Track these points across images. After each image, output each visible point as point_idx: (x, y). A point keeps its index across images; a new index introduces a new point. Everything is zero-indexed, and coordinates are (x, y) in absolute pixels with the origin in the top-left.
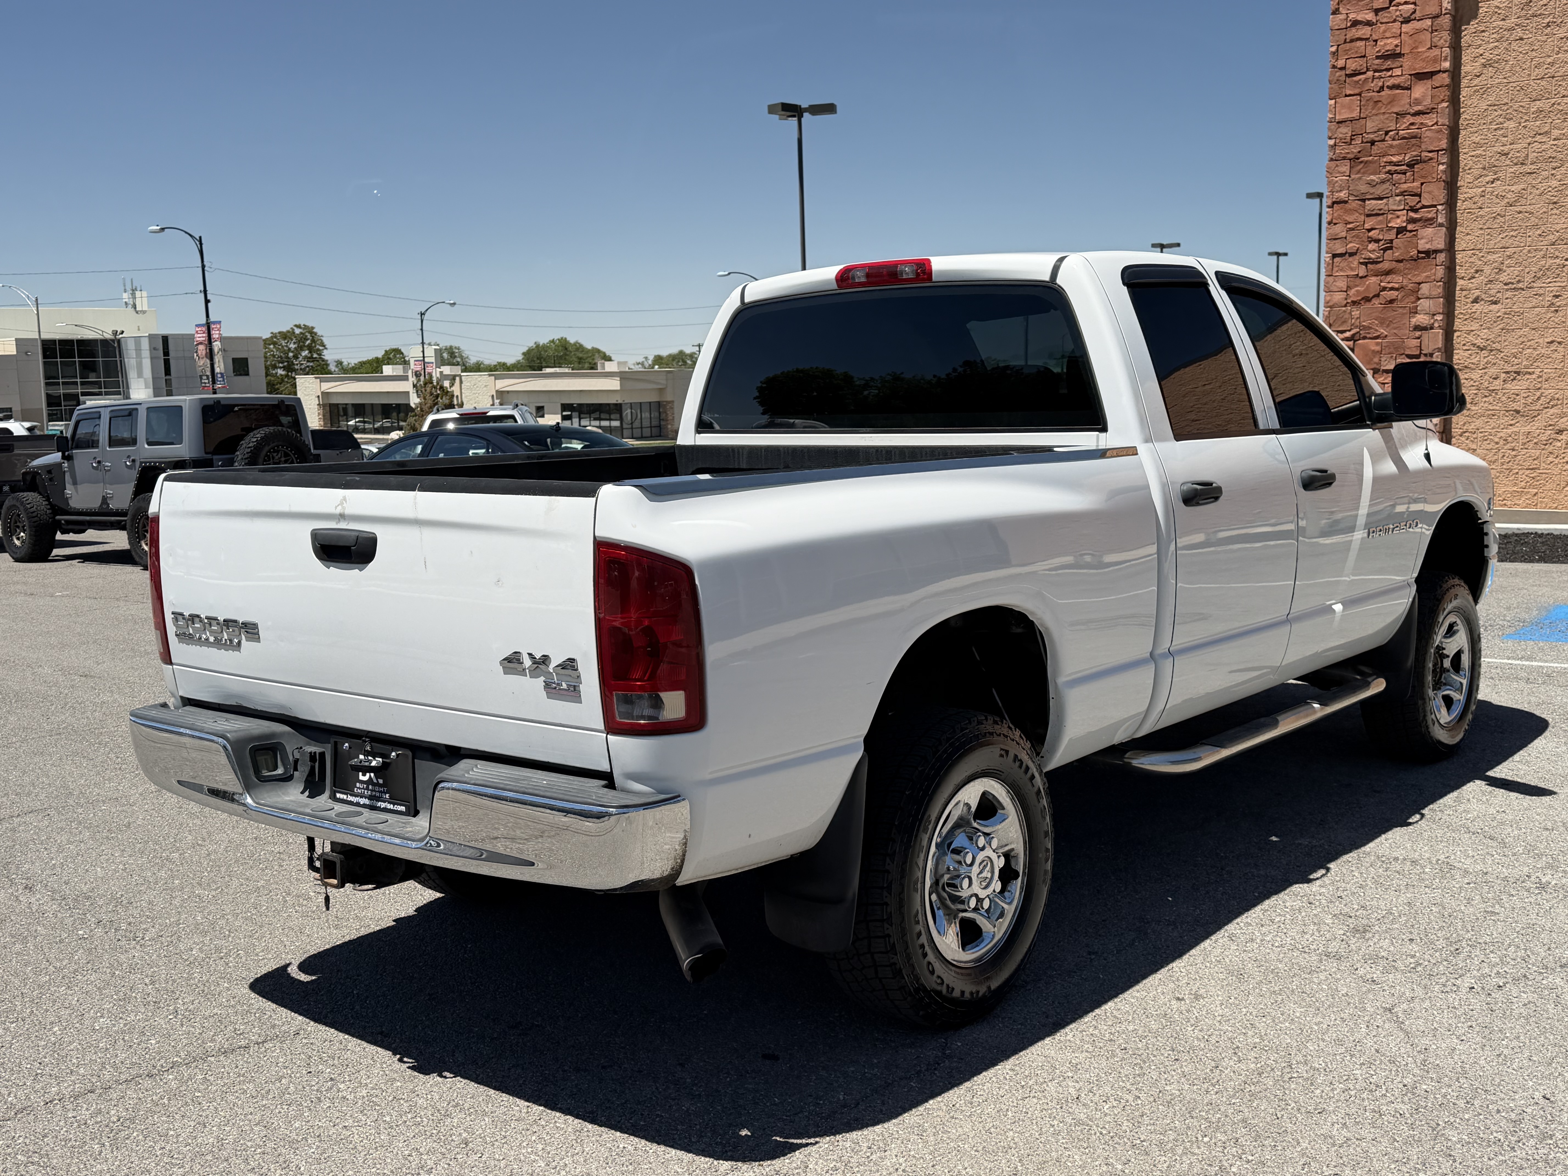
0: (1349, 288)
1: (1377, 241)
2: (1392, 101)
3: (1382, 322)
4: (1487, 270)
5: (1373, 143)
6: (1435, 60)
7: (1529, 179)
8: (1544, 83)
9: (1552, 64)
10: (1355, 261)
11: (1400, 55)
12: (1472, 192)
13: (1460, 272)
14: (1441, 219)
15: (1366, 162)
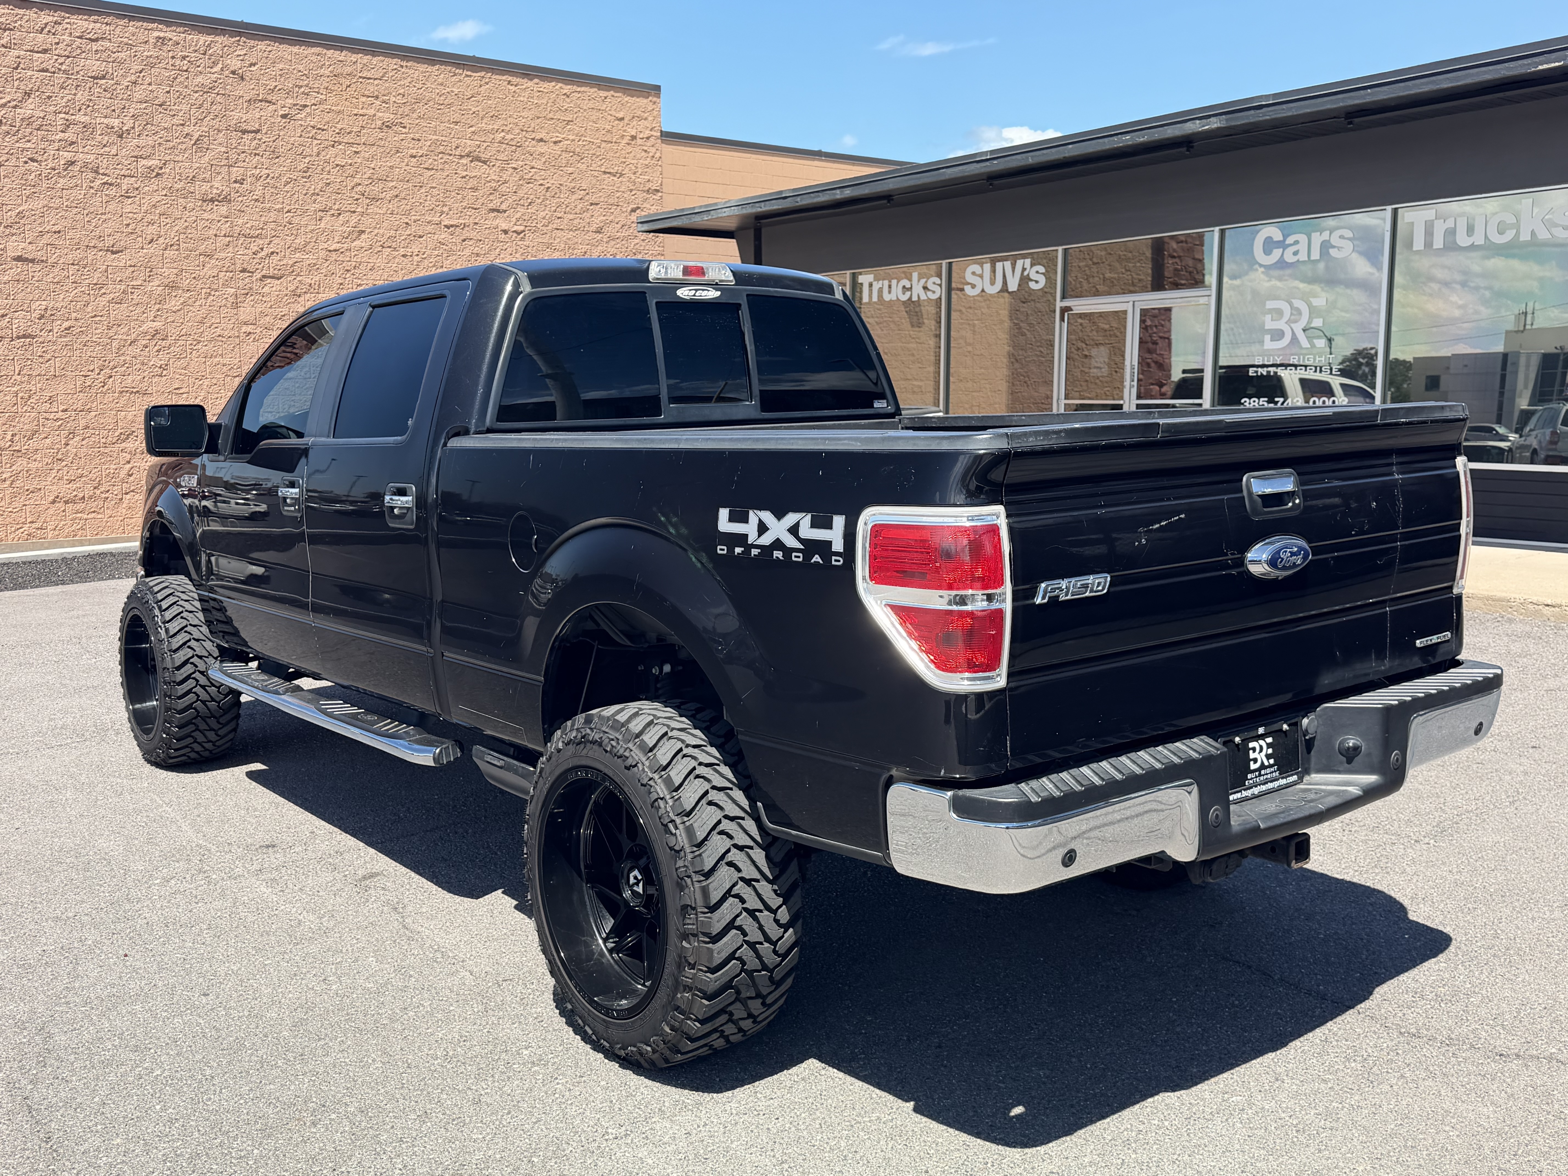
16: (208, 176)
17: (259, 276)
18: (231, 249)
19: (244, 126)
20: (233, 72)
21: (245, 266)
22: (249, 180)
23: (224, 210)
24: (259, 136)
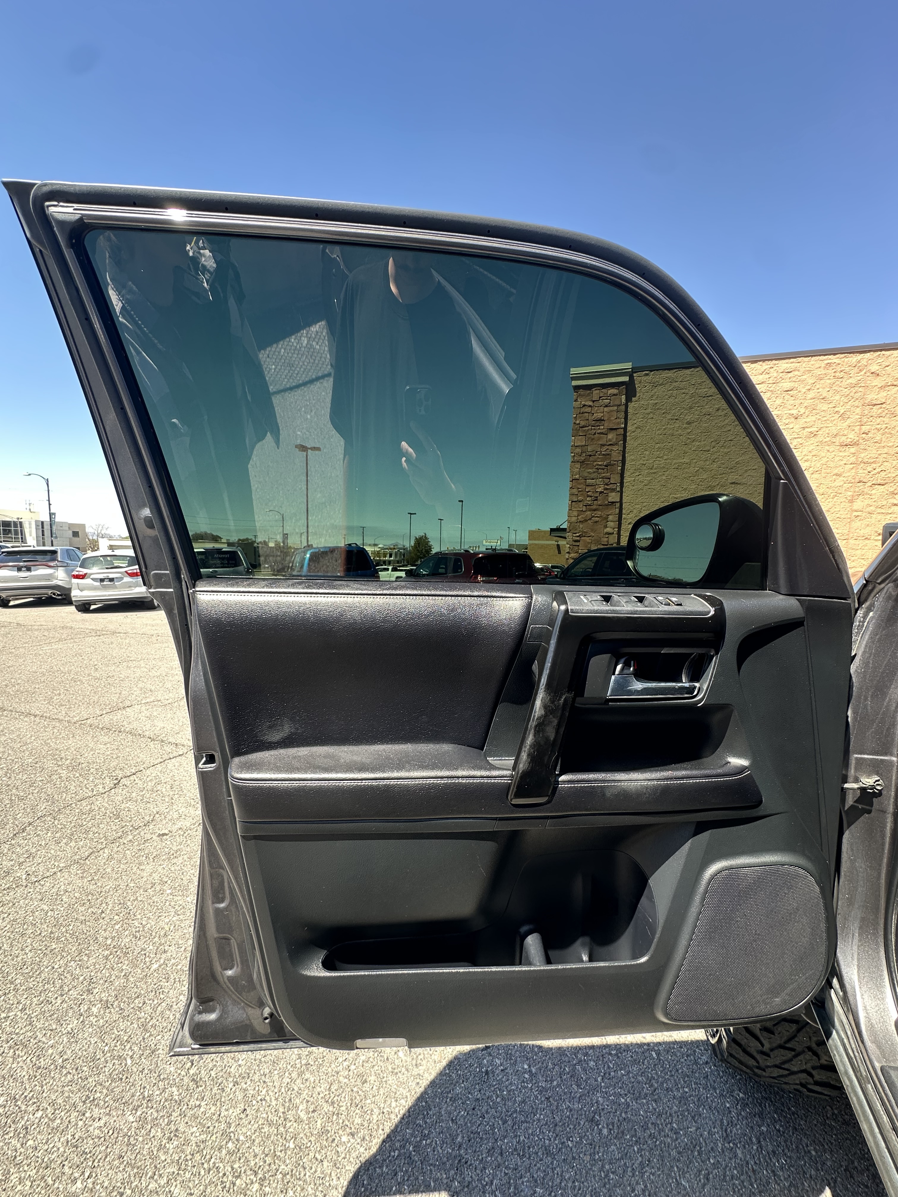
0: (578, 515)
1: (591, 497)
2: (599, 439)
3: (592, 530)
4: (635, 511)
5: (590, 456)
6: (619, 423)
7: (653, 475)
8: (661, 436)
9: (665, 429)
10: (581, 504)
11: (603, 420)
12: (629, 479)
13: (624, 511)
14: (618, 489)
15: (587, 464)
16: (845, 432)
17: (870, 484)
18: (853, 471)
19: (874, 402)
20: (872, 373)
21: (861, 479)
22: (873, 431)
23: (853, 450)
24: (884, 406)
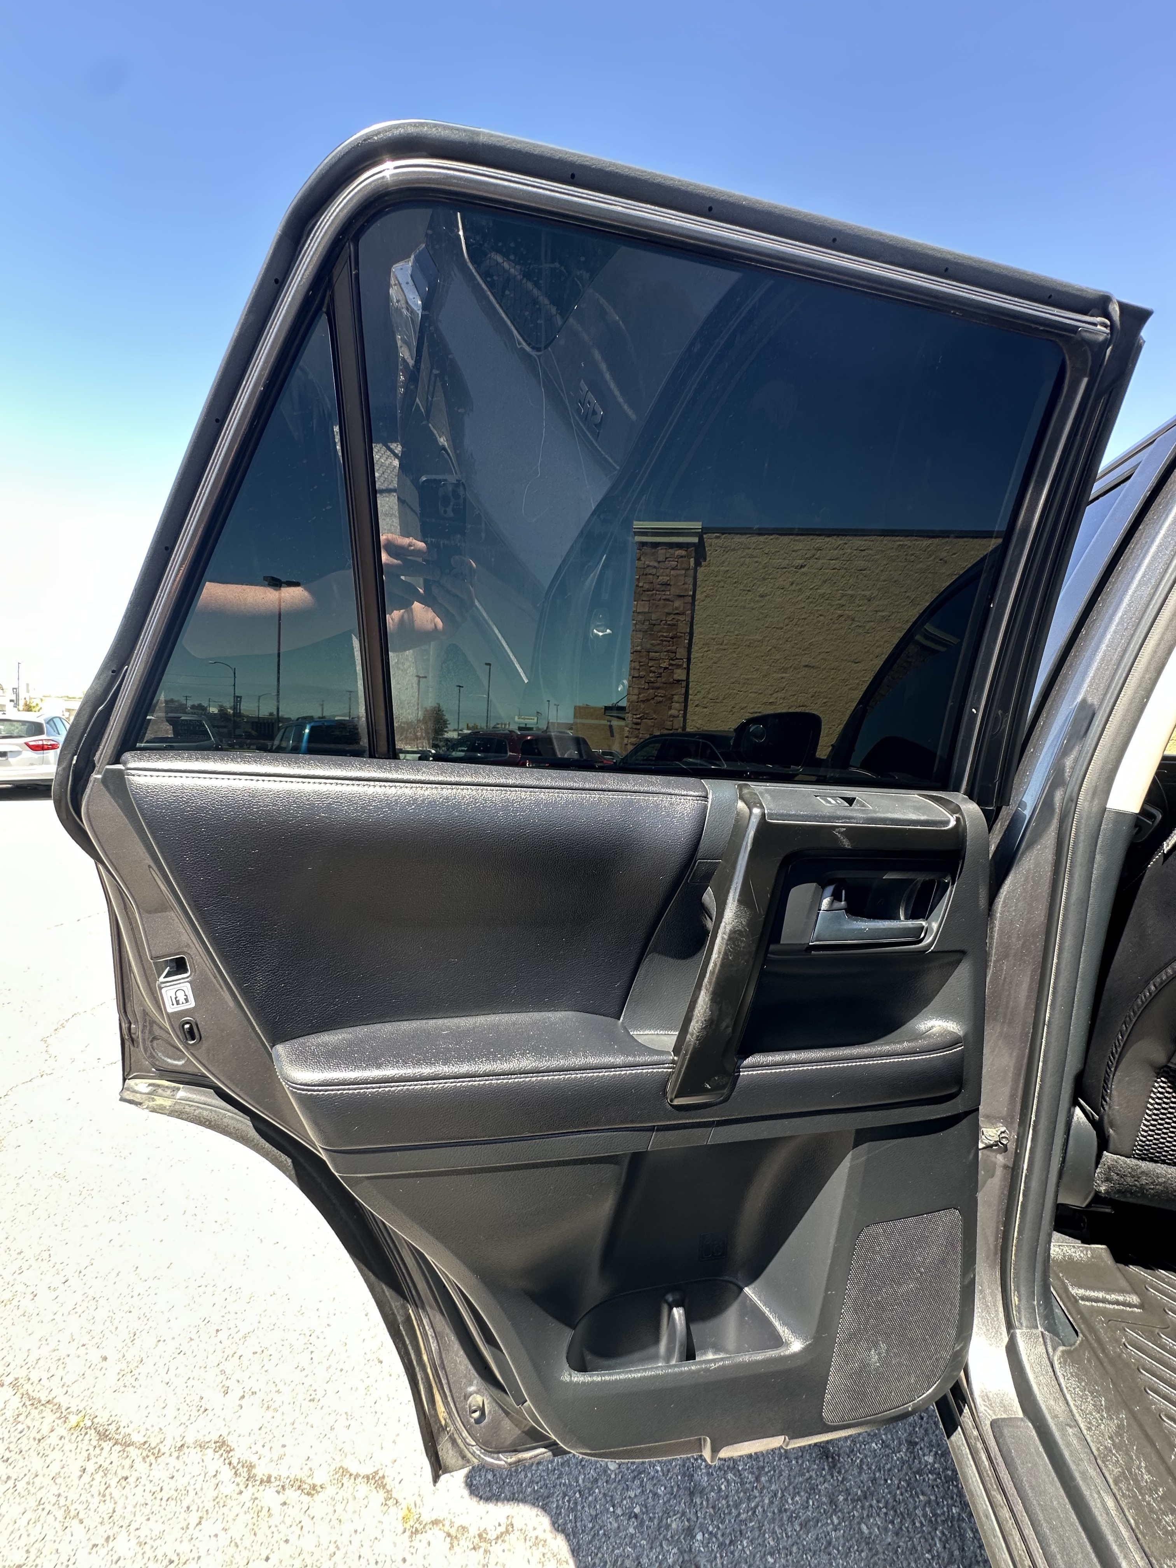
0: (640, 694)
1: (654, 672)
2: (665, 606)
3: (655, 712)
4: (703, 692)
5: (654, 625)
6: (686, 590)
7: (724, 652)
8: (732, 609)
9: (736, 601)
10: (643, 681)
11: (669, 585)
12: (697, 655)
13: (691, 692)
14: (685, 666)
15: (651, 634)
